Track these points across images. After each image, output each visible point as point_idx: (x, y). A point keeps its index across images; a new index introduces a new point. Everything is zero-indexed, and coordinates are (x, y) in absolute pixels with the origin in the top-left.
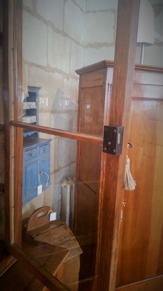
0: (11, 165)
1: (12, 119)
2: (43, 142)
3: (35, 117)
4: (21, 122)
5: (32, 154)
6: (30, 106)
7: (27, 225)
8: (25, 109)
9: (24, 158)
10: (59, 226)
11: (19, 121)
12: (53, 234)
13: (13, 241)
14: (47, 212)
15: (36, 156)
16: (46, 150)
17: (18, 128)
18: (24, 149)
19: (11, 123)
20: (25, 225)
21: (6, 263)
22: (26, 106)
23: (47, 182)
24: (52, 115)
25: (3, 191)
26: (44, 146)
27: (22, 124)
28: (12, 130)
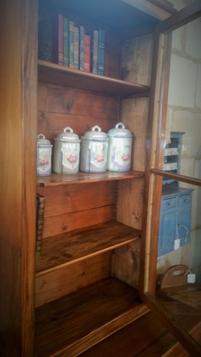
0: (149, 213)
1: (153, 167)
2: (184, 192)
3: (176, 164)
4: (161, 171)
5: (170, 204)
6: (171, 152)
7: (161, 283)
8: (166, 156)
9: (162, 207)
10: (197, 290)
11: (159, 169)
12: (190, 297)
13: (146, 290)
14: (185, 272)
15: (174, 206)
16: (186, 201)
17: (158, 176)
18: (162, 197)
19: (152, 171)
20: (159, 283)
21: (139, 310)
22: (167, 152)
23: (187, 237)
24: (196, 161)
25: (140, 237)
26: (184, 196)
27: (161, 172)
28: (152, 178)
